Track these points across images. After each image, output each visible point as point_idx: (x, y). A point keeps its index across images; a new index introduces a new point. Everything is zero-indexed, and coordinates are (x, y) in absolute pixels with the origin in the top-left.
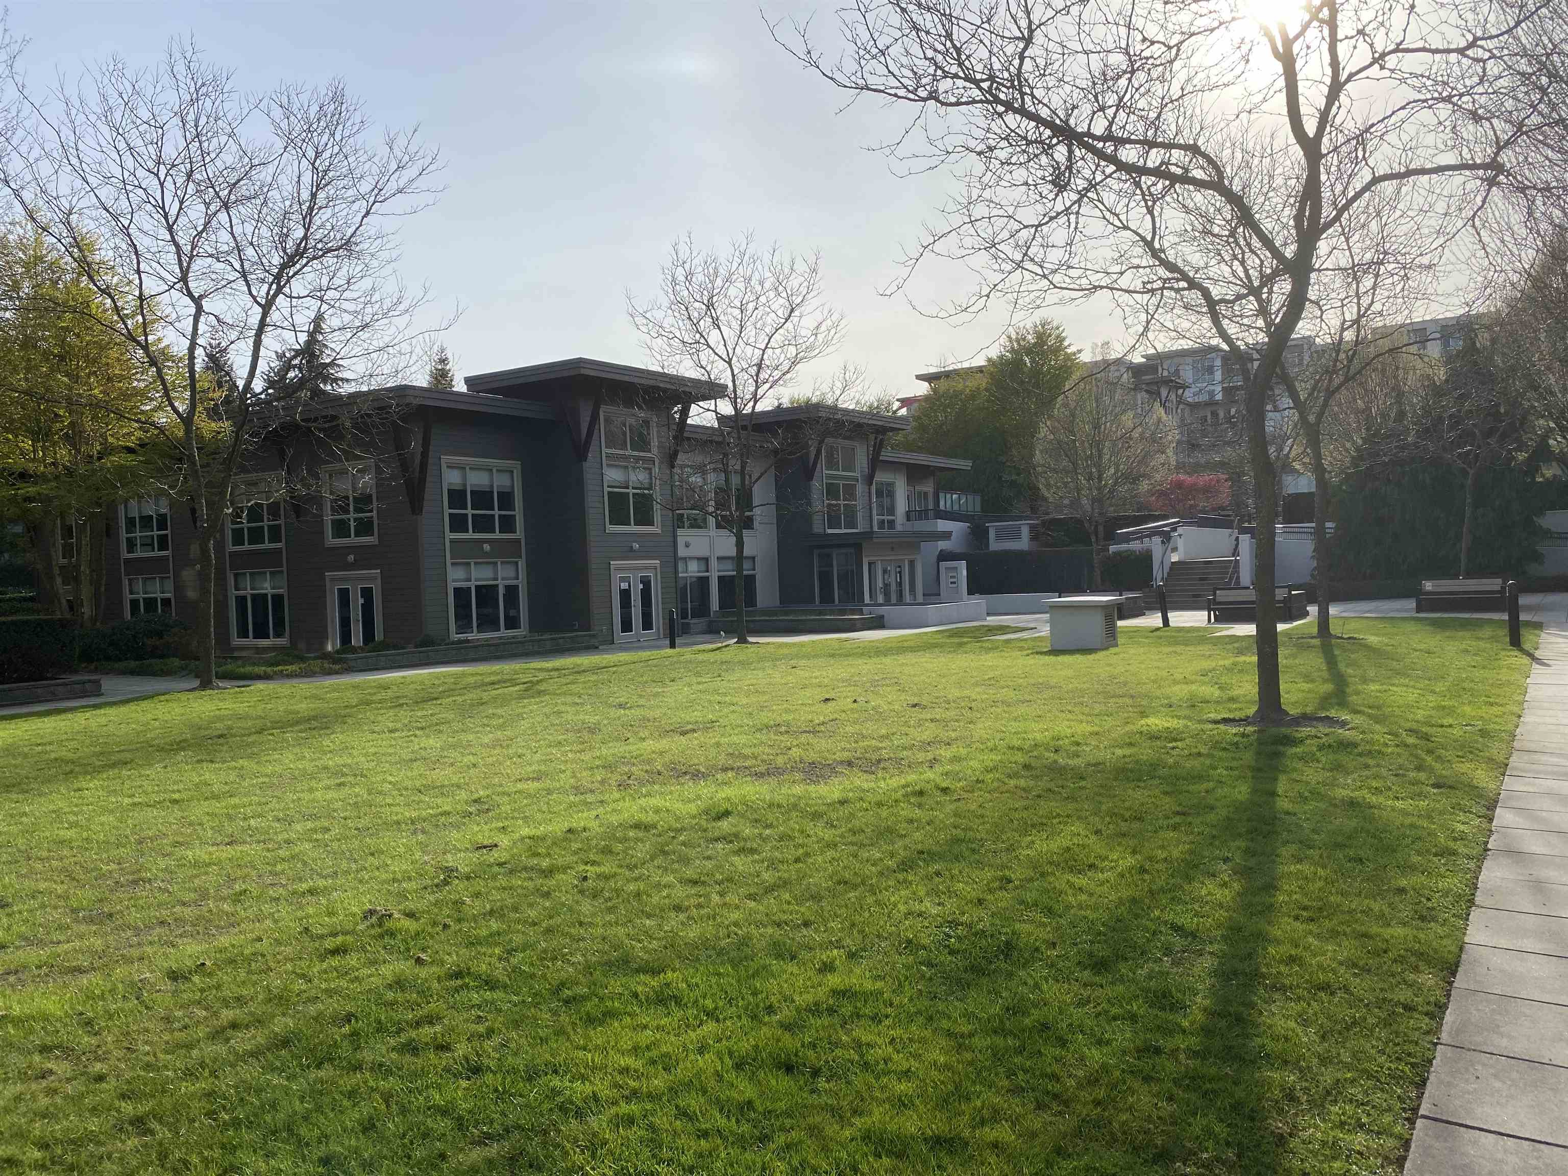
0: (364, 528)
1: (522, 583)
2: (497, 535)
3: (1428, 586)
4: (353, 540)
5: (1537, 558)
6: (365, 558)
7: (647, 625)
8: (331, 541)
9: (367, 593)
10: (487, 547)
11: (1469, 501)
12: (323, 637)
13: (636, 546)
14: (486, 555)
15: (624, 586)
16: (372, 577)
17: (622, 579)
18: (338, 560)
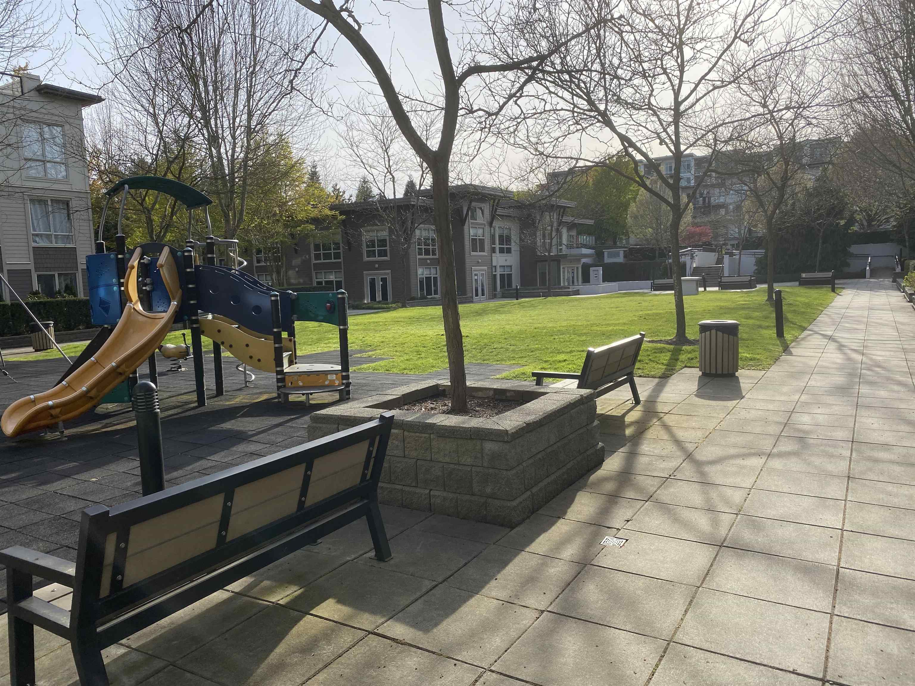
0: (383, 253)
1: (438, 276)
2: (431, 257)
3: (804, 275)
4: (377, 258)
5: (848, 265)
6: (382, 266)
7: (483, 295)
8: (366, 259)
9: (384, 280)
10: (428, 261)
11: (820, 242)
12: (363, 298)
13: (480, 261)
14: (428, 265)
15: (476, 277)
16: (387, 273)
17: (476, 275)
18: (370, 266)
